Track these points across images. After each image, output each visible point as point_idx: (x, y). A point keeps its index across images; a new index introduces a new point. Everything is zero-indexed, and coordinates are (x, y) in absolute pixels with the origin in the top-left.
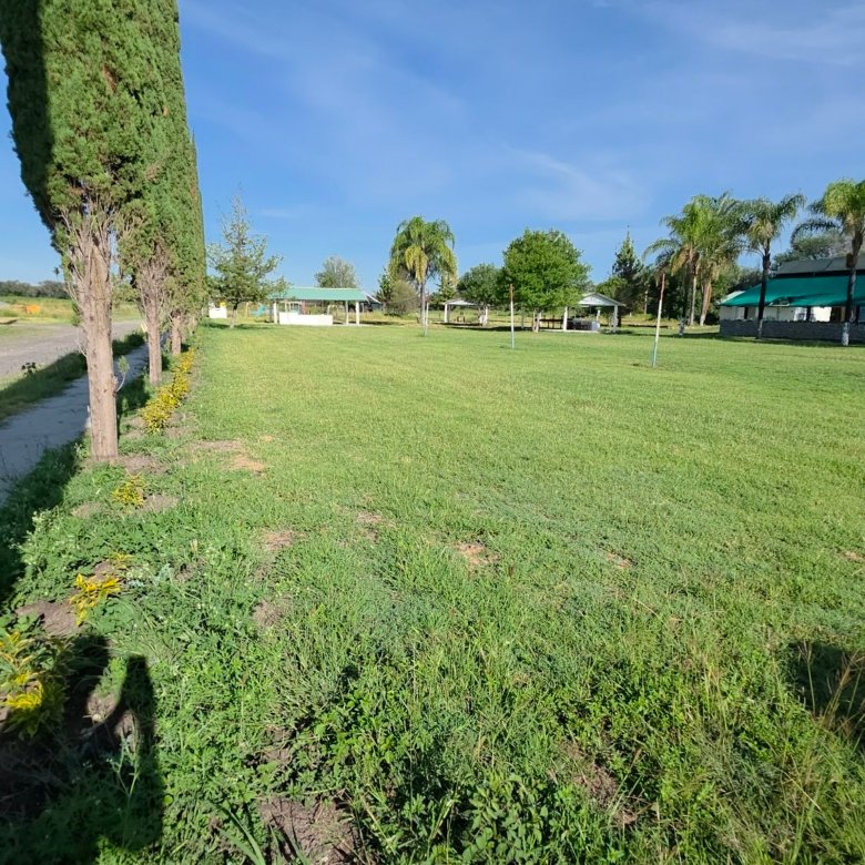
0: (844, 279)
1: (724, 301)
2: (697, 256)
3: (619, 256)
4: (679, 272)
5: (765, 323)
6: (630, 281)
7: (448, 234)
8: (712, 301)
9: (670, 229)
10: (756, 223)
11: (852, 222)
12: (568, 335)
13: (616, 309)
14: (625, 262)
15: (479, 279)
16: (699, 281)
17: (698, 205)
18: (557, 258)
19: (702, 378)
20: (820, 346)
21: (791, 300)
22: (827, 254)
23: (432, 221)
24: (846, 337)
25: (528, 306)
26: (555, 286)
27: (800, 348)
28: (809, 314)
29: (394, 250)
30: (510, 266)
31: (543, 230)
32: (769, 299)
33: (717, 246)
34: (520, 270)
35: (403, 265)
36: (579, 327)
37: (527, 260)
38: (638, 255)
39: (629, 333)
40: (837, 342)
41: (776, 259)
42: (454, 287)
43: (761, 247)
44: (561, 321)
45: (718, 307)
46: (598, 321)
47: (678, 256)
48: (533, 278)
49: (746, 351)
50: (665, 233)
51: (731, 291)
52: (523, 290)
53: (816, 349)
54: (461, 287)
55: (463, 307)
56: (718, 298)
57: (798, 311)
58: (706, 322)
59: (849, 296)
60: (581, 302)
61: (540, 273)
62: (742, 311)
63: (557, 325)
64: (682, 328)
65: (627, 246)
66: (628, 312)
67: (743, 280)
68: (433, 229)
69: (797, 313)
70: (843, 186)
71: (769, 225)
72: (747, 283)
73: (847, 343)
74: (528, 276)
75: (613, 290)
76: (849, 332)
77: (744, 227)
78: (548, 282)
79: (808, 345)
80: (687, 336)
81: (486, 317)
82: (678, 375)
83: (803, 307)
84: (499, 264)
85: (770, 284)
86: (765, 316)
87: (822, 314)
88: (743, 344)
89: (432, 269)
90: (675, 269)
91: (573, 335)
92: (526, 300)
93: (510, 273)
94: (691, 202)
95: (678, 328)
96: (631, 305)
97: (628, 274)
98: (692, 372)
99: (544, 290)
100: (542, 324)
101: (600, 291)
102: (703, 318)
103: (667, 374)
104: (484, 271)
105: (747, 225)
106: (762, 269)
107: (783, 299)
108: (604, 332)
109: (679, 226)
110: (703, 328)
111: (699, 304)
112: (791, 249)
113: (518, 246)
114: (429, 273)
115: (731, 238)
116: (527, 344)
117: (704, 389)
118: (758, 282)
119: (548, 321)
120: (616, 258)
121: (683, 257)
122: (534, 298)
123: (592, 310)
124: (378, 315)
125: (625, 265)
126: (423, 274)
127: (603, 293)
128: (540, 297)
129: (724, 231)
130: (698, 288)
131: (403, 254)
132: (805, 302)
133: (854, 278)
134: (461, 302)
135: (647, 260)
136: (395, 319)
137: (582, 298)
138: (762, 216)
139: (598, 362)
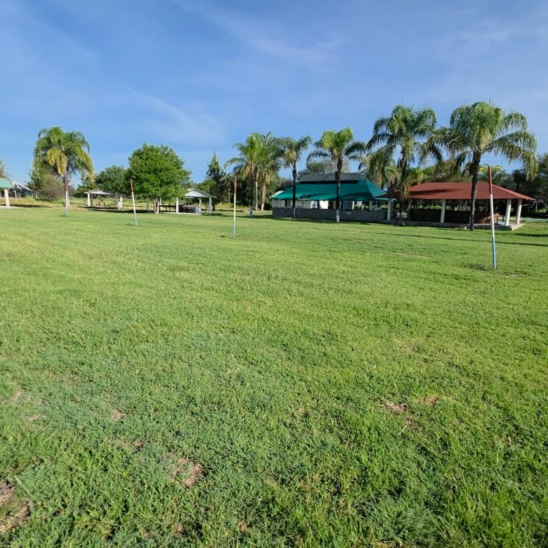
0: (335, 185)
1: (273, 196)
2: (256, 169)
3: (210, 166)
4: (247, 178)
5: (297, 209)
6: (218, 182)
7: (83, 142)
8: (267, 196)
9: (240, 152)
10: (287, 151)
11: (336, 154)
12: (180, 216)
13: (210, 200)
14: (214, 170)
15: (112, 176)
16: (259, 184)
17: (254, 138)
18: (168, 164)
19: (264, 244)
20: (327, 222)
21: (309, 196)
22: (324, 171)
23: (70, 132)
24: (338, 217)
25: (150, 196)
26: (168, 183)
27: (316, 224)
28: (318, 205)
29: (37, 151)
30: (133, 167)
31: (157, 145)
32: (298, 196)
33: (267, 163)
34: (141, 171)
35: (46, 162)
36: (187, 210)
37: (146, 165)
38: (221, 166)
39: (219, 215)
40: (334, 221)
41: (299, 173)
42: (93, 181)
43: (291, 165)
44: (175, 207)
45: (270, 200)
46: (200, 207)
47: (245, 168)
48: (152, 177)
49: (288, 226)
50: (237, 154)
51: (277, 191)
52: (145, 185)
53: (324, 224)
54: (98, 181)
55: (103, 196)
56: (270, 195)
57: (312, 203)
58: (265, 209)
59: (338, 195)
60: (187, 195)
61: (156, 174)
62: (284, 202)
63: (172, 209)
64: (251, 212)
65: (215, 160)
66: (219, 202)
67: (283, 184)
68: (71, 137)
69: (312, 204)
70: (331, 134)
71: (294, 152)
72: (284, 187)
73: (338, 221)
74: (148, 176)
75: (208, 187)
76: (339, 215)
77: (281, 153)
78: (163, 180)
79: (320, 222)
80: (254, 217)
81: (121, 203)
82: (250, 243)
83: (315, 200)
84: (126, 166)
85: (297, 187)
86: (296, 205)
87: (324, 205)
88: (286, 222)
89: (72, 167)
90: (244, 176)
91: (183, 216)
92: (148, 192)
93: (134, 173)
94: (250, 136)
95: (249, 212)
96: (220, 198)
97: (217, 178)
98: (258, 241)
99: (161, 186)
100: (162, 208)
101: (199, 188)
102: (263, 206)
103: (243, 243)
104: (116, 171)
105: (283, 152)
106: (292, 179)
107: (305, 196)
108: (204, 214)
109: (244, 150)
110: (263, 212)
111: (260, 198)
112: (306, 168)
113: (138, 154)
114: (70, 170)
115: (275, 159)
116: (148, 222)
117: (266, 253)
118: (291, 186)
119: (166, 206)
120: (208, 168)
121: (248, 169)
122: (153, 190)
123: (196, 200)
124: (29, 200)
125: (214, 171)
126: (65, 170)
127: (201, 189)
128: (158, 190)
129: (270, 155)
130: (259, 188)
131: (45, 154)
132: (316, 198)
133: (339, 185)
134: (101, 192)
135: (228, 170)
136: (46, 203)
137: (188, 192)
138: (290, 147)
139: (197, 235)
